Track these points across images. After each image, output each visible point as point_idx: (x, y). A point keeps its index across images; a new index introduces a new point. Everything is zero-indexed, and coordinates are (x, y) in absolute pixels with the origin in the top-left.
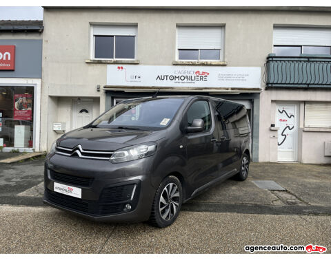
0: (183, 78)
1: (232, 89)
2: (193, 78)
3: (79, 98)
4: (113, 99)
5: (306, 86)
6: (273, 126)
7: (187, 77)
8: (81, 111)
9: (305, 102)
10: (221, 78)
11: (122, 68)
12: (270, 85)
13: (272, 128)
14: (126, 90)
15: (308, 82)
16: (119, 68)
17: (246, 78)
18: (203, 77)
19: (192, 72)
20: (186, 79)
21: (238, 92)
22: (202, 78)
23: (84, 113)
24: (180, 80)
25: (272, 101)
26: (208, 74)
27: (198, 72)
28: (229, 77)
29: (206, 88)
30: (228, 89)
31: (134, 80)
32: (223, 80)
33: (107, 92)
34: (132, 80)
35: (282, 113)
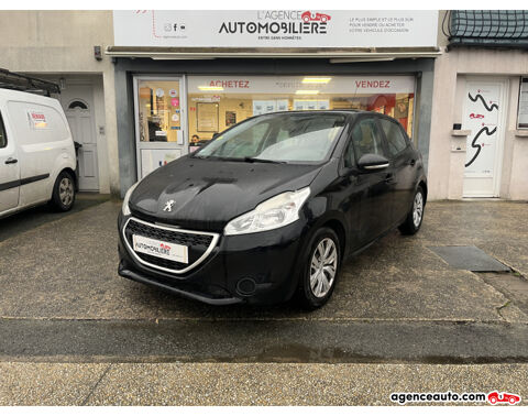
0: (275, 28)
1: (379, 50)
2: (297, 29)
3: (63, 77)
4: (130, 75)
6: (457, 127)
7: (284, 26)
8: (72, 106)
9: (521, 78)
10: (356, 26)
12: (457, 40)
13: (457, 132)
14: (157, 56)
17: (407, 25)
18: (317, 24)
19: (294, 15)
21: (391, 57)
22: (315, 28)
23: (78, 109)
24: (270, 33)
25: (459, 75)
26: (329, 18)
27: (308, 14)
28: (371, 24)
29: (324, 50)
30: (369, 50)
31: (172, 33)
32: (360, 30)
33: (116, 61)
34: (168, 34)
35: (475, 100)
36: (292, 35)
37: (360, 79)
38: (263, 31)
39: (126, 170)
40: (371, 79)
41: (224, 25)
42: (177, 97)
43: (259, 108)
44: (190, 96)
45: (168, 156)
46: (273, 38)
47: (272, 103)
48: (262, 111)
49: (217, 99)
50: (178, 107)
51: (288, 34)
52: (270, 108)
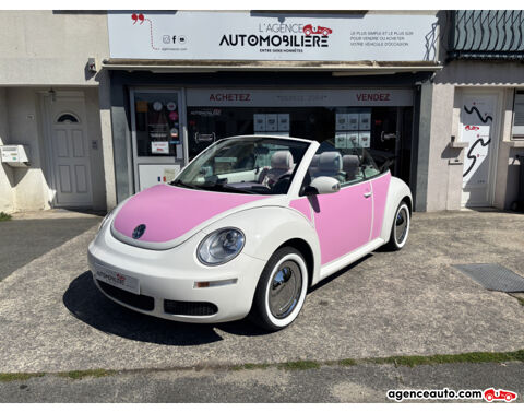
1: (380, 64)
2: (299, 42)
3: (52, 90)
4: (126, 88)
7: (285, 39)
8: (62, 119)
9: (515, 91)
10: (356, 39)
11: (142, 18)
12: (455, 55)
14: (156, 70)
17: (407, 38)
18: (319, 38)
19: (295, 28)
20: (284, 44)
21: (392, 70)
23: (67, 123)
24: (271, 46)
25: (457, 89)
26: (330, 31)
27: (309, 27)
28: (372, 38)
29: (326, 63)
30: (371, 64)
31: (171, 45)
32: (361, 44)
34: (166, 46)
35: (470, 113)
36: (293, 48)
38: (265, 44)
40: (371, 92)
41: (224, 38)
42: (176, 110)
43: (260, 122)
44: (189, 109)
45: (167, 171)
46: (275, 51)
47: (273, 116)
48: (264, 125)
49: (217, 113)
50: (177, 121)
51: (289, 47)
52: (272, 122)
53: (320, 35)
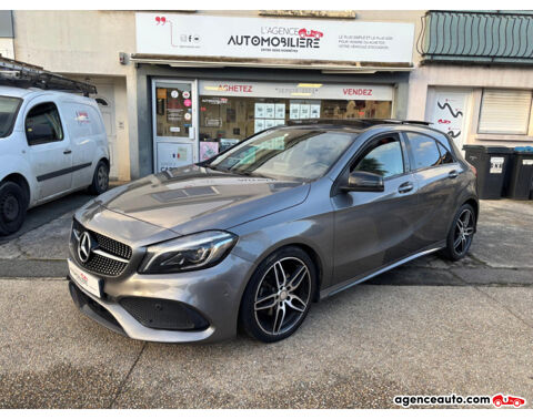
1: (363, 64)
2: (294, 43)
4: (149, 79)
5: (490, 60)
7: (283, 40)
9: (483, 89)
10: (343, 42)
11: (164, 19)
12: (429, 57)
14: (174, 64)
15: (492, 54)
16: (158, 19)
17: (387, 43)
19: (292, 31)
20: (281, 44)
21: (372, 70)
22: (309, 43)
25: (430, 87)
26: (322, 35)
27: (304, 31)
28: (357, 42)
29: (317, 62)
30: (355, 64)
31: (188, 43)
32: (347, 46)
33: (139, 66)
34: (183, 44)
35: (443, 108)
36: (290, 48)
37: (347, 87)
38: (266, 44)
39: (145, 161)
40: (356, 88)
41: (232, 38)
42: (190, 98)
43: (260, 110)
44: (201, 98)
45: (181, 150)
46: (274, 50)
47: (271, 106)
48: (263, 112)
49: (224, 101)
50: (190, 107)
51: (286, 47)
52: (269, 110)
53: (313, 38)
